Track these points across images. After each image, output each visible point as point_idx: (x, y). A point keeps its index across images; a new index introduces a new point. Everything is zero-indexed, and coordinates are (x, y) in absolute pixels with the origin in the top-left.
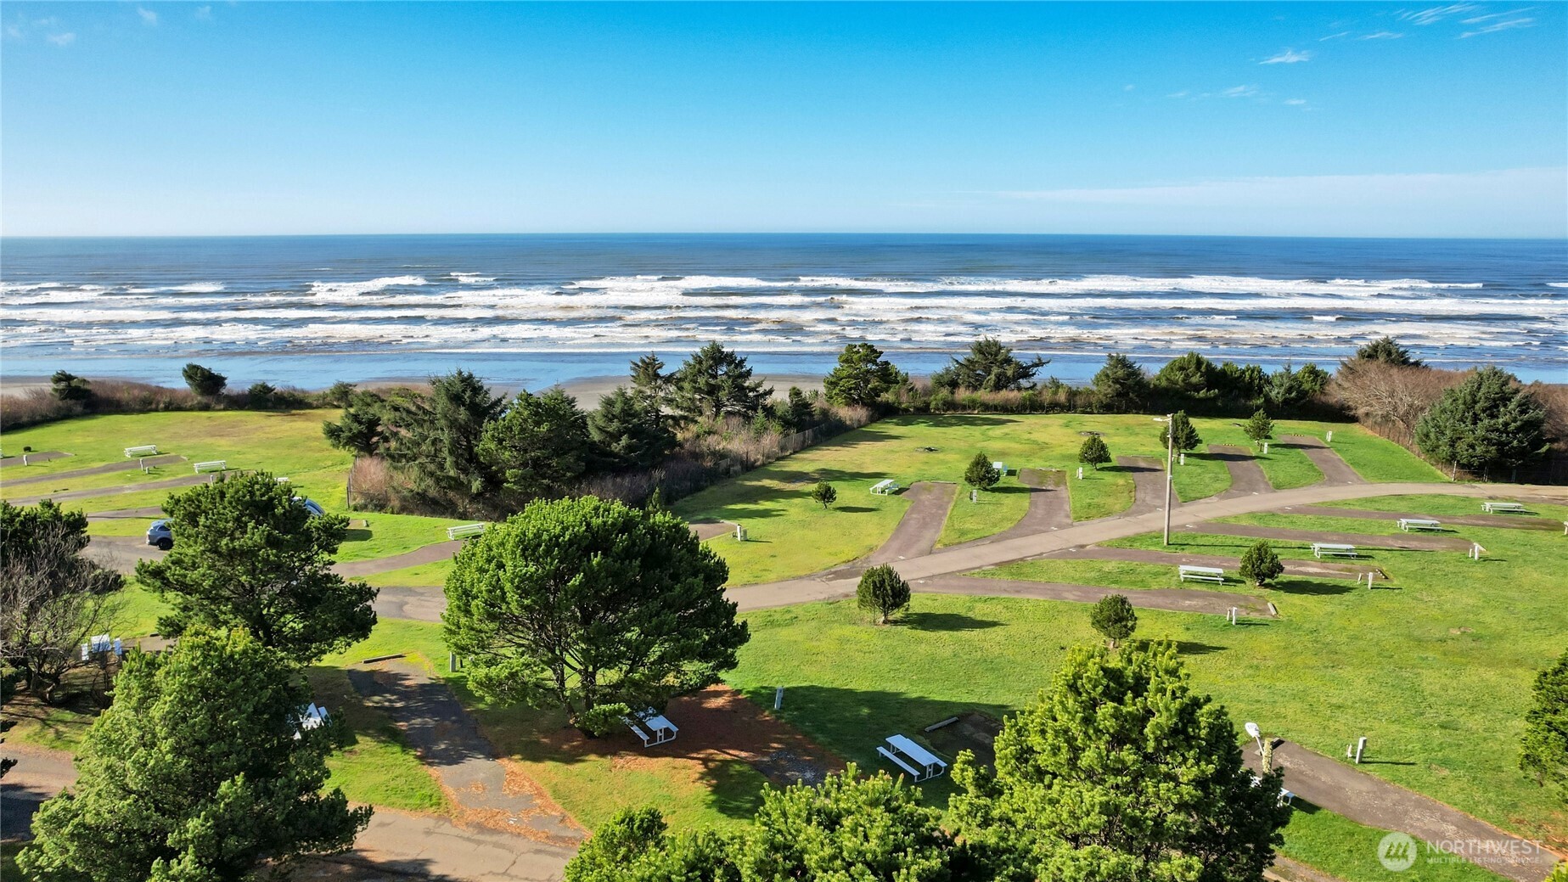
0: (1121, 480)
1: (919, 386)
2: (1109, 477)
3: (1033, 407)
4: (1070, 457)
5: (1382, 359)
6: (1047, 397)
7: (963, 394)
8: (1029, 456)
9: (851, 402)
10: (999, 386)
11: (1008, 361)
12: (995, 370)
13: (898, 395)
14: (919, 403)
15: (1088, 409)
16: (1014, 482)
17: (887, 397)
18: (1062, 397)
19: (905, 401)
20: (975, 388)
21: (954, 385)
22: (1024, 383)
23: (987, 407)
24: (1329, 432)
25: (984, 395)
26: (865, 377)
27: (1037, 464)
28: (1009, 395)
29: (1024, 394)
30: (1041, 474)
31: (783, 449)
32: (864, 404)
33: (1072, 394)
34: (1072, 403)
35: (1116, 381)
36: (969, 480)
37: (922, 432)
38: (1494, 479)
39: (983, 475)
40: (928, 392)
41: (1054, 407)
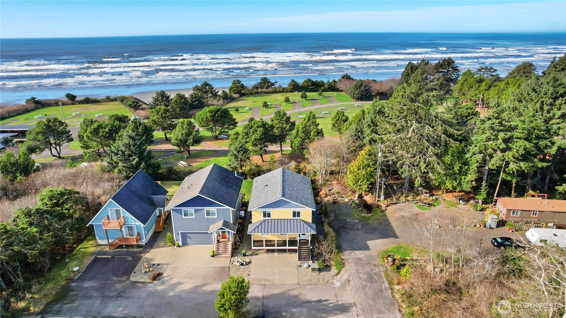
0: (292, 105)
1: (249, 89)
2: (290, 105)
3: (275, 92)
4: (283, 102)
5: (345, 77)
6: (278, 90)
7: (260, 90)
8: (275, 102)
9: (235, 93)
10: (267, 88)
11: (269, 82)
12: (266, 84)
13: (245, 91)
14: (250, 93)
15: (287, 92)
16: (272, 106)
17: (243, 91)
18: (281, 90)
19: (247, 92)
20: (262, 89)
21: (257, 88)
22: (273, 87)
23: (265, 93)
24: (335, 94)
25: (264, 90)
26: (238, 87)
27: (276, 103)
28: (270, 90)
29: (273, 89)
30: (277, 105)
31: (224, 103)
32: (238, 93)
33: (283, 89)
34: (283, 91)
35: (293, 85)
36: (263, 106)
37: (251, 99)
38: (361, 101)
39: (266, 105)
40: (252, 90)
41: (280, 92)
